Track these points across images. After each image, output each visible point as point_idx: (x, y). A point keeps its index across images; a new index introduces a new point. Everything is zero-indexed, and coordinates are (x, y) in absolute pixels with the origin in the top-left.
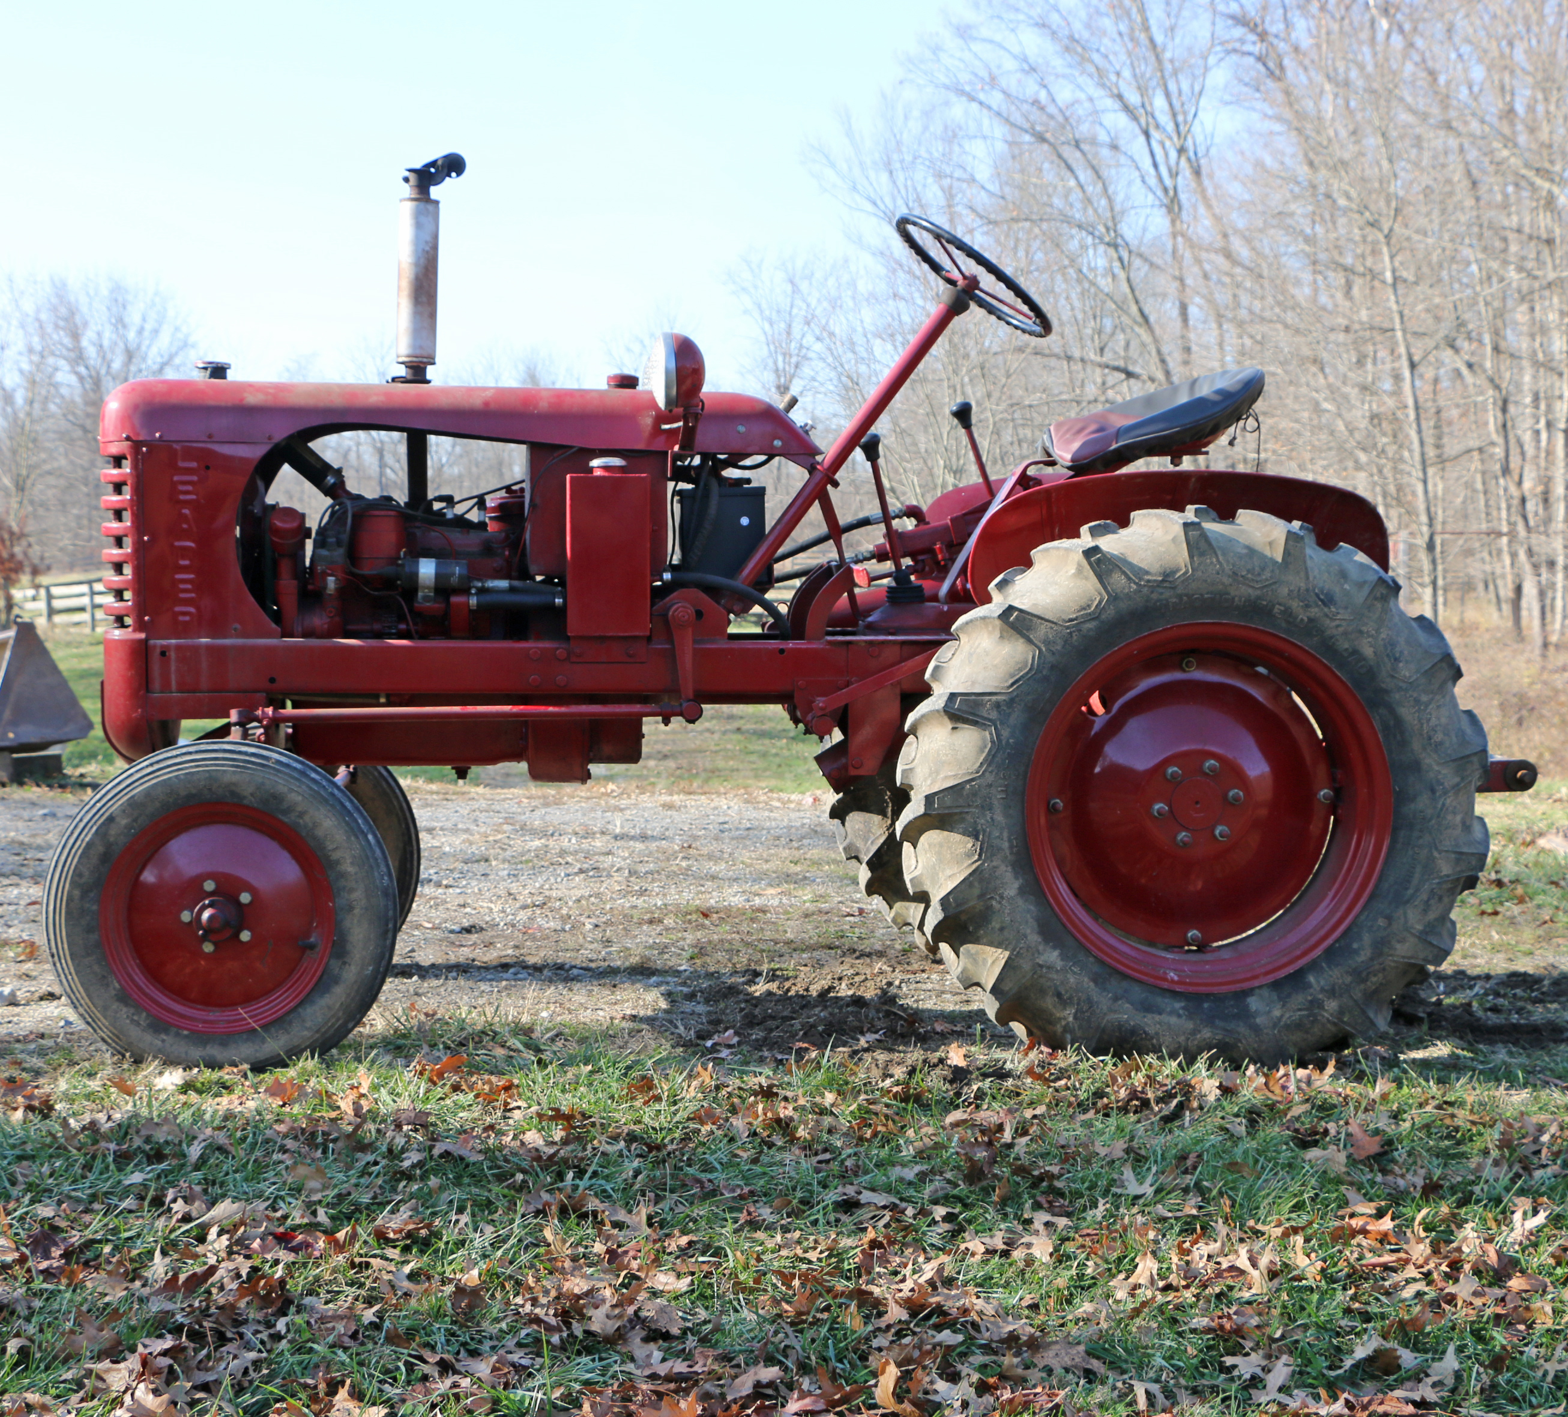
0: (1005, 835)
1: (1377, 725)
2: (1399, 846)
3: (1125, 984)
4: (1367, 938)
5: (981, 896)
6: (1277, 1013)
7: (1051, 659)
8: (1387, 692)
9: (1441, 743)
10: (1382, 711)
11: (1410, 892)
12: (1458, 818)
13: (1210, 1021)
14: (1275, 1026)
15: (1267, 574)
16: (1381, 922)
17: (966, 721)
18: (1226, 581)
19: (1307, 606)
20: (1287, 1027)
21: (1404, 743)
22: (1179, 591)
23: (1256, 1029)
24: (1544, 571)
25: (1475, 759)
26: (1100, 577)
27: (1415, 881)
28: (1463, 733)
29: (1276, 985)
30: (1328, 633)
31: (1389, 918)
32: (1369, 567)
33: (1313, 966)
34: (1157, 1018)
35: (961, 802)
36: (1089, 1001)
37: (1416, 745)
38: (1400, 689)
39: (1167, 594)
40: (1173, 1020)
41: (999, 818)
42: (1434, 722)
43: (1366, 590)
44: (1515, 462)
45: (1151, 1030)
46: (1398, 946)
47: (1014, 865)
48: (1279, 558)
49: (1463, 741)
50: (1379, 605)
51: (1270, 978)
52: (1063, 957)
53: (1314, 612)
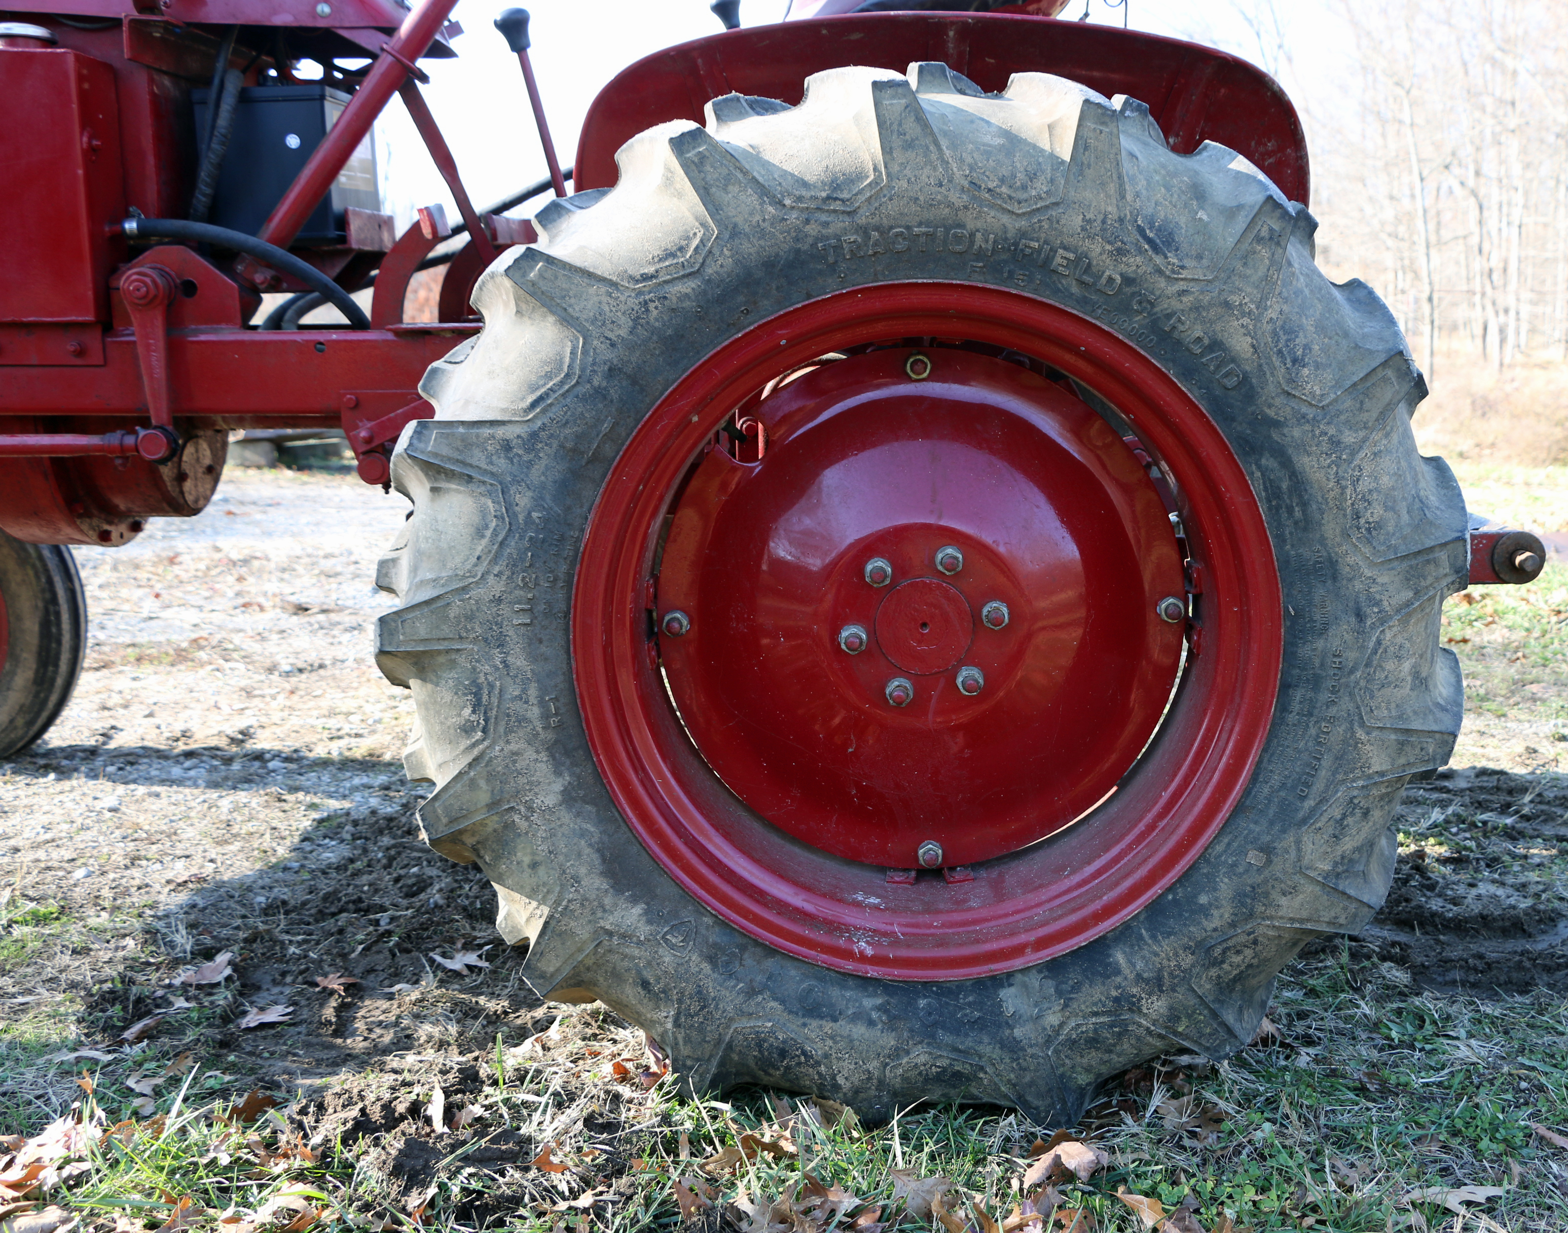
0: (533, 692)
1: (1257, 488)
2: (1292, 718)
3: (770, 964)
4: (1225, 887)
5: (493, 805)
6: (1052, 1019)
7: (607, 354)
8: (1277, 424)
9: (1379, 525)
10: (1268, 461)
11: (1310, 803)
12: (1407, 666)
13: (928, 1033)
14: (1048, 1041)
15: (1041, 186)
16: (1254, 857)
17: (451, 475)
18: (956, 198)
19: (1121, 252)
20: (1072, 1043)
21: (1307, 525)
22: (862, 219)
23: (1013, 1048)
24: (1501, 314)
25: (1443, 556)
26: (704, 191)
27: (1319, 786)
28: (1424, 505)
29: (1054, 967)
30: (1163, 306)
31: (1268, 850)
32: (1254, 179)
33: (1125, 933)
34: (829, 1027)
35: (446, 631)
36: (700, 995)
37: (1331, 528)
38: (1302, 418)
39: (838, 225)
40: (859, 1030)
41: (519, 661)
42: (1365, 485)
43: (1241, 222)
44: (1486, 247)
45: (817, 1049)
46: (1283, 901)
47: (550, 750)
48: (1065, 152)
49: (1422, 521)
50: (1264, 252)
51: (1045, 955)
52: (651, 916)
53: (1135, 263)
